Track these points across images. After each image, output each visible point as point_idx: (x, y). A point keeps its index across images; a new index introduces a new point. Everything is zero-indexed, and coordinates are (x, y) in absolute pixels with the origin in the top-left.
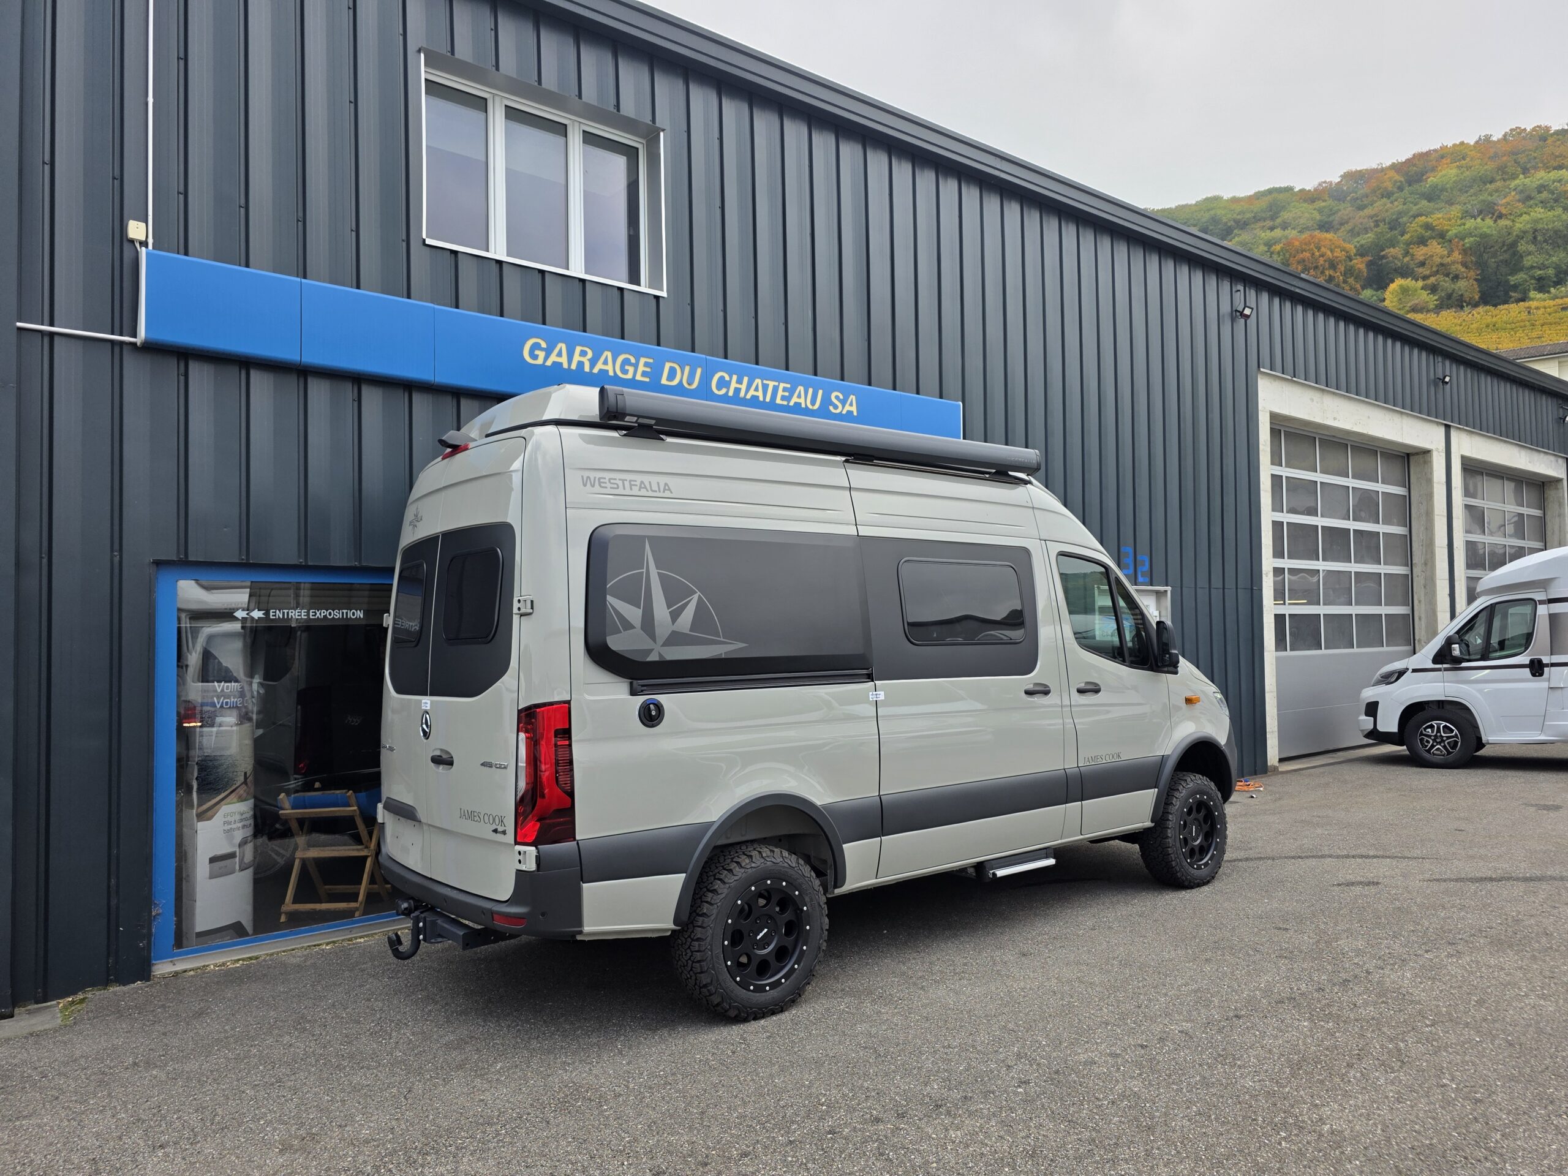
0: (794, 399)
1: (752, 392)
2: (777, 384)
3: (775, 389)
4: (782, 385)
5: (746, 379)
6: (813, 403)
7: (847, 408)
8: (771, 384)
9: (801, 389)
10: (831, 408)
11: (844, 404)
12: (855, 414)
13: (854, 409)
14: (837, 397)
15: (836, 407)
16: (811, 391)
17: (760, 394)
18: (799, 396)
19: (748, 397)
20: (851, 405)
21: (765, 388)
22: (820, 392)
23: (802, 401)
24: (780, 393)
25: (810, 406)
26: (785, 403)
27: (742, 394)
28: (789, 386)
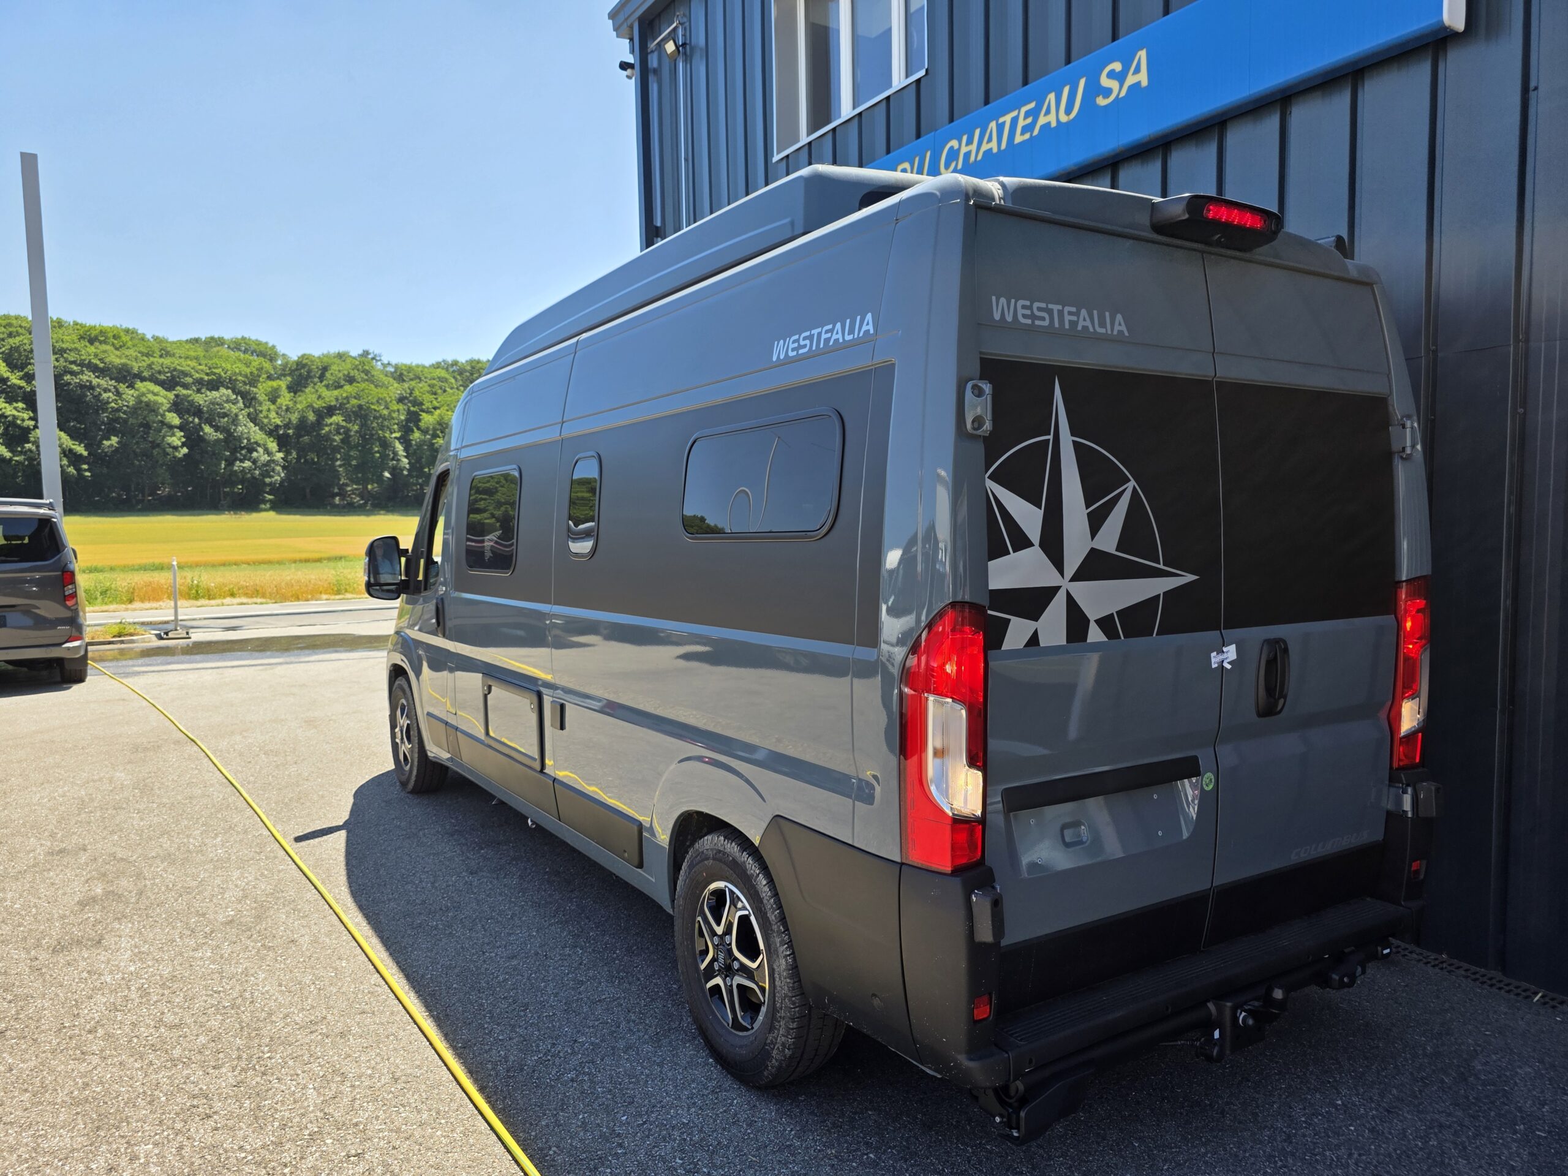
0: (1042, 120)
1: (985, 147)
2: (1014, 114)
3: (1015, 121)
4: (1024, 109)
5: (977, 132)
6: (1068, 111)
7: (1131, 80)
8: (1007, 119)
9: (1052, 97)
10: (1102, 101)
11: (1121, 77)
12: (1145, 83)
13: (1143, 78)
14: (1112, 75)
15: (1107, 92)
16: (1066, 90)
17: (994, 145)
18: (1048, 112)
19: (980, 157)
20: (1137, 70)
21: (1000, 128)
22: (1082, 82)
23: (1052, 119)
24: (1021, 123)
25: (1064, 118)
26: (1027, 136)
27: (972, 159)
28: (1032, 105)
